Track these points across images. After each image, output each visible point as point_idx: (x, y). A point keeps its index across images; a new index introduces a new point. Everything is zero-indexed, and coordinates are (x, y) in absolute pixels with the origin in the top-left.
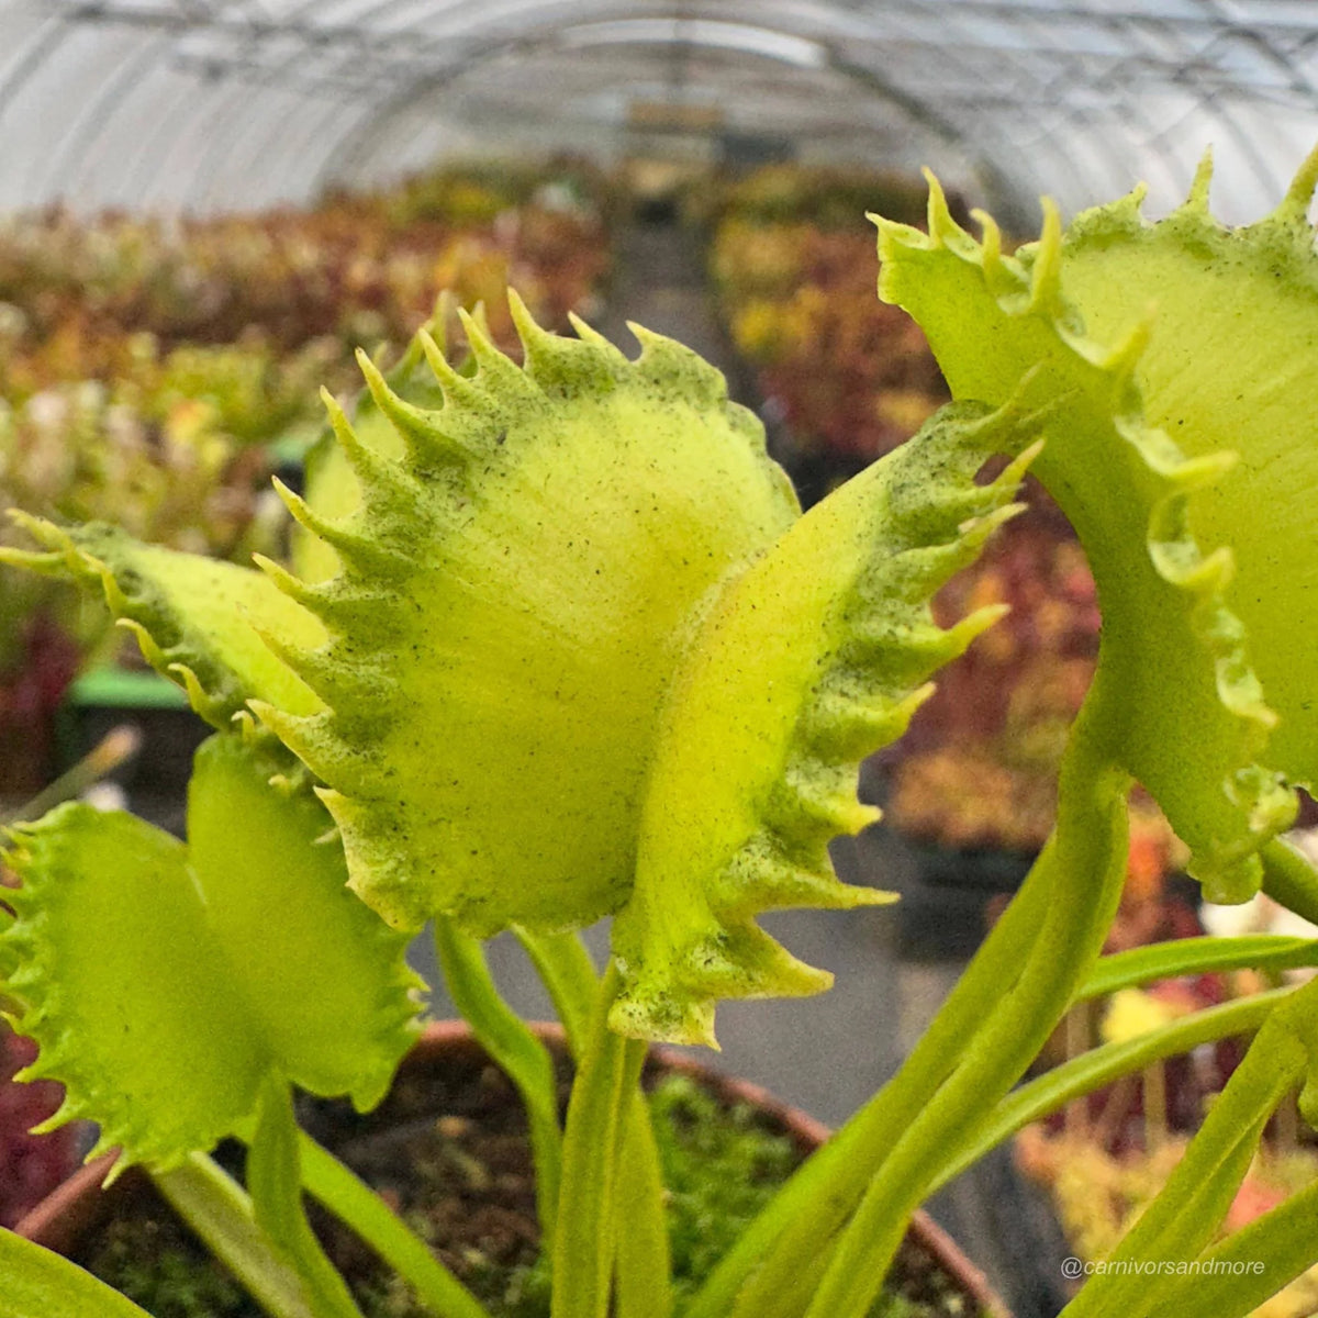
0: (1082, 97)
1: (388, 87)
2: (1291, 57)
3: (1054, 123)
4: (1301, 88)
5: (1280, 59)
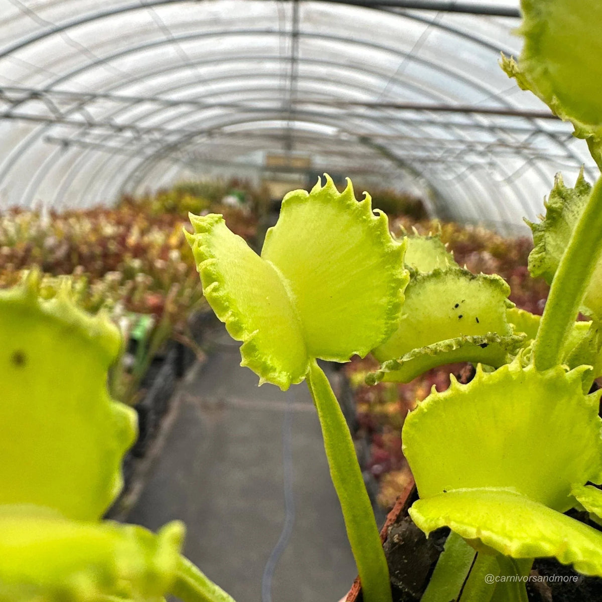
0: (473, 158)
1: (150, 151)
2: (566, 143)
3: (463, 169)
4: (571, 157)
5: (562, 144)
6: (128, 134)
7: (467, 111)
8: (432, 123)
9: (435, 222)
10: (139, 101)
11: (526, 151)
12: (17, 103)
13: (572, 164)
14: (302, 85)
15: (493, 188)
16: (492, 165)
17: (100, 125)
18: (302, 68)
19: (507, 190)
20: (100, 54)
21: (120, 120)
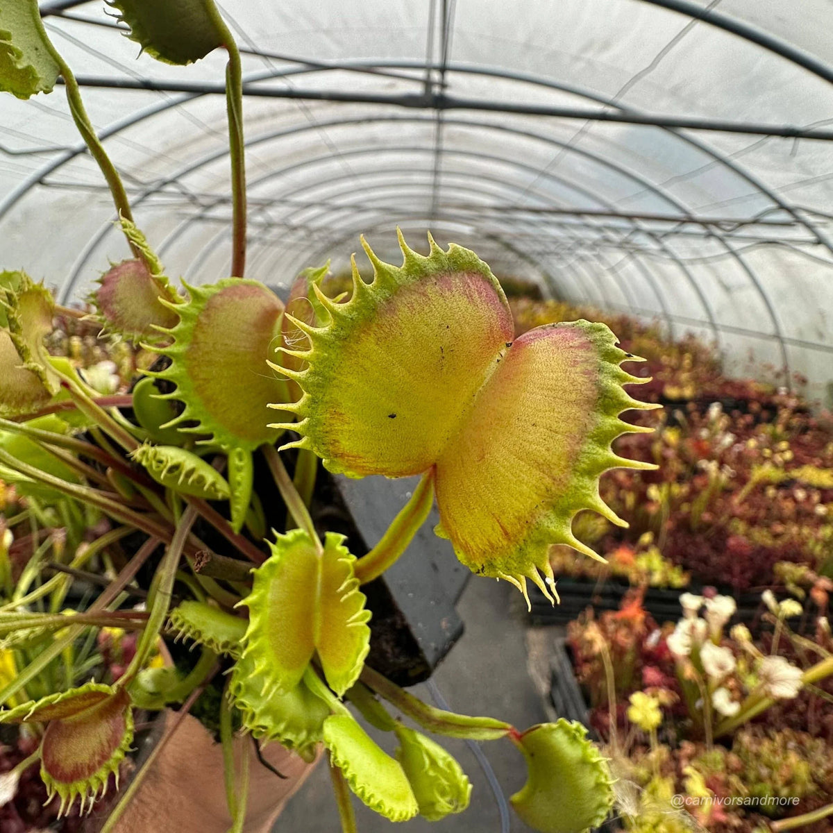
0: (582, 252)
1: (320, 246)
3: (572, 261)
4: (664, 250)
6: (302, 233)
7: (578, 214)
8: (547, 223)
9: (551, 302)
10: (309, 205)
11: (628, 246)
12: (208, 207)
13: (666, 257)
14: (443, 193)
15: (598, 277)
16: (599, 257)
17: (278, 225)
18: (444, 180)
19: (610, 278)
20: (276, 168)
21: (295, 221)
